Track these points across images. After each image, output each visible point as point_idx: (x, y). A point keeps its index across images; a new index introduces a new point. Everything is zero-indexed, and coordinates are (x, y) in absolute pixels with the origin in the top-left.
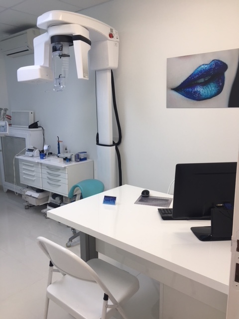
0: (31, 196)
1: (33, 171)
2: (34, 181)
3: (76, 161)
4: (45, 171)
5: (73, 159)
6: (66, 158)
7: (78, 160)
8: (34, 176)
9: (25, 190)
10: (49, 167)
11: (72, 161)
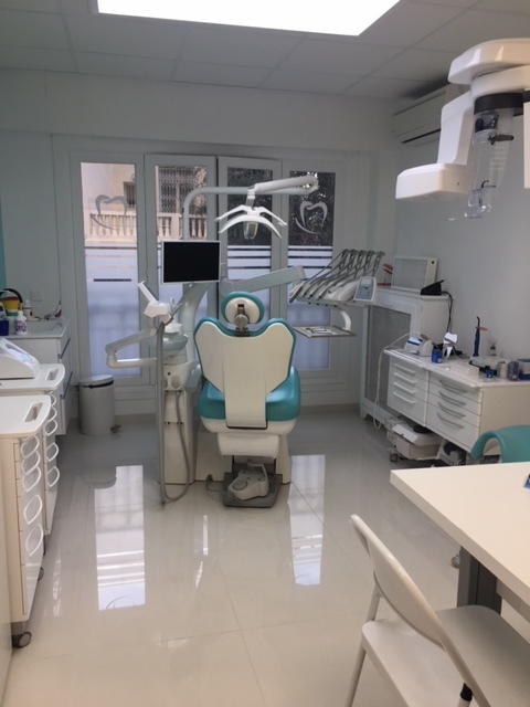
0: (401, 436)
1: (413, 385)
2: (411, 406)
3: (510, 378)
4: (437, 389)
5: (503, 372)
6: (487, 368)
7: (515, 377)
8: (412, 396)
9: (392, 422)
10: (445, 382)
11: (499, 376)
